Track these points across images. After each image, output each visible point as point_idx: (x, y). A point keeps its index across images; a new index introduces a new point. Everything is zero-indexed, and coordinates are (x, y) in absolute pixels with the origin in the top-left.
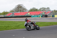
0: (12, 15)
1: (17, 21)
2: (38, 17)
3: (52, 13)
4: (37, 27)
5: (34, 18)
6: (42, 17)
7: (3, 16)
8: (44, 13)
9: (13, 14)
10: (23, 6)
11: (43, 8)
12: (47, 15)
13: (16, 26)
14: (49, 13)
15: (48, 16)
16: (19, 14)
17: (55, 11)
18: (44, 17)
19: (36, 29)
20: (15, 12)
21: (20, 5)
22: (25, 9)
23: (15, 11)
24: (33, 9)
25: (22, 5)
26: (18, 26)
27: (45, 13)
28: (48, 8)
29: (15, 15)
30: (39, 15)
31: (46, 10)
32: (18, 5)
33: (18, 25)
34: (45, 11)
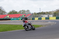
2: (18, 20)
3: (32, 16)
5: (13, 21)
8: (23, 16)
10: (3, 9)
11: (23, 10)
14: (29, 16)
15: (28, 19)
17: (35, 13)
24: (12, 12)
27: (25, 15)
28: (28, 11)
30: (19, 17)
34: (25, 13)
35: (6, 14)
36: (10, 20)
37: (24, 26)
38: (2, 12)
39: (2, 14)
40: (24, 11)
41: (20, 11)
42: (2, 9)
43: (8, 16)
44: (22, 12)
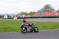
9: (40, 14)
13: (43, 26)
16: (47, 14)
20: (42, 12)
21: (48, 5)
22: (53, 10)
25: (50, 5)
29: (43, 16)
38: (51, 10)
43: (57, 14)
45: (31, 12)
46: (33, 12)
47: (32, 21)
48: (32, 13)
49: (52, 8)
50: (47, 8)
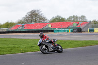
0: (20, 28)
1: (29, 39)
2: (66, 31)
3: (89, 25)
4: (59, 49)
5: (58, 33)
6: (73, 32)
7: (5, 30)
8: (75, 25)
9: (22, 26)
11: (74, 16)
12: (81, 28)
13: (27, 46)
14: (84, 26)
16: (33, 26)
17: (94, 21)
18: (76, 32)
19: (56, 52)
20: (25, 23)
21: (35, 11)
22: (43, 19)
23: (26, 21)
24: (57, 18)
25: (37, 11)
26: (32, 47)
27: (77, 25)
28: (83, 17)
29: (26, 29)
31: (79, 20)
32: (31, 12)
33: (30, 45)
34: (77, 21)
35: (46, 22)
36: (53, 31)
37: (39, 46)
38: (40, 19)
39: (40, 22)
40: (77, 17)
41: (70, 17)
42: (40, 14)
43: (50, 26)
44: (72, 19)
45: (7, 23)
46: (10, 23)
47: (8, 37)
48: (8, 25)
49: (42, 15)
50: (34, 16)
